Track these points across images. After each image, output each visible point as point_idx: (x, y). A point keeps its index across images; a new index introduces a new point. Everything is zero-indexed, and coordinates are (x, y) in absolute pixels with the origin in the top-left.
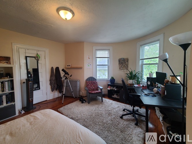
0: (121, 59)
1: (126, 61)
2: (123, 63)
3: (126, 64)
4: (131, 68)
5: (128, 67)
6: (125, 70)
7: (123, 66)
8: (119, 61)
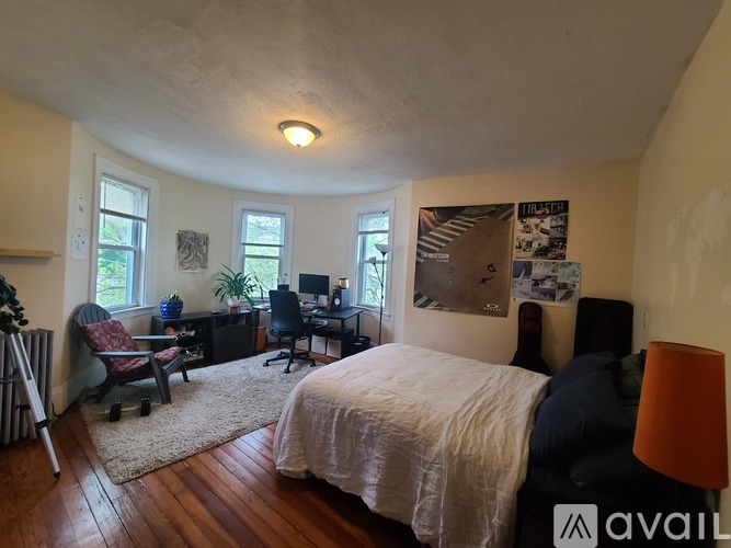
0: (186, 232)
1: (202, 243)
2: (191, 246)
3: (201, 252)
4: (216, 265)
5: (206, 259)
6: (199, 270)
7: (191, 258)
8: (180, 239)
